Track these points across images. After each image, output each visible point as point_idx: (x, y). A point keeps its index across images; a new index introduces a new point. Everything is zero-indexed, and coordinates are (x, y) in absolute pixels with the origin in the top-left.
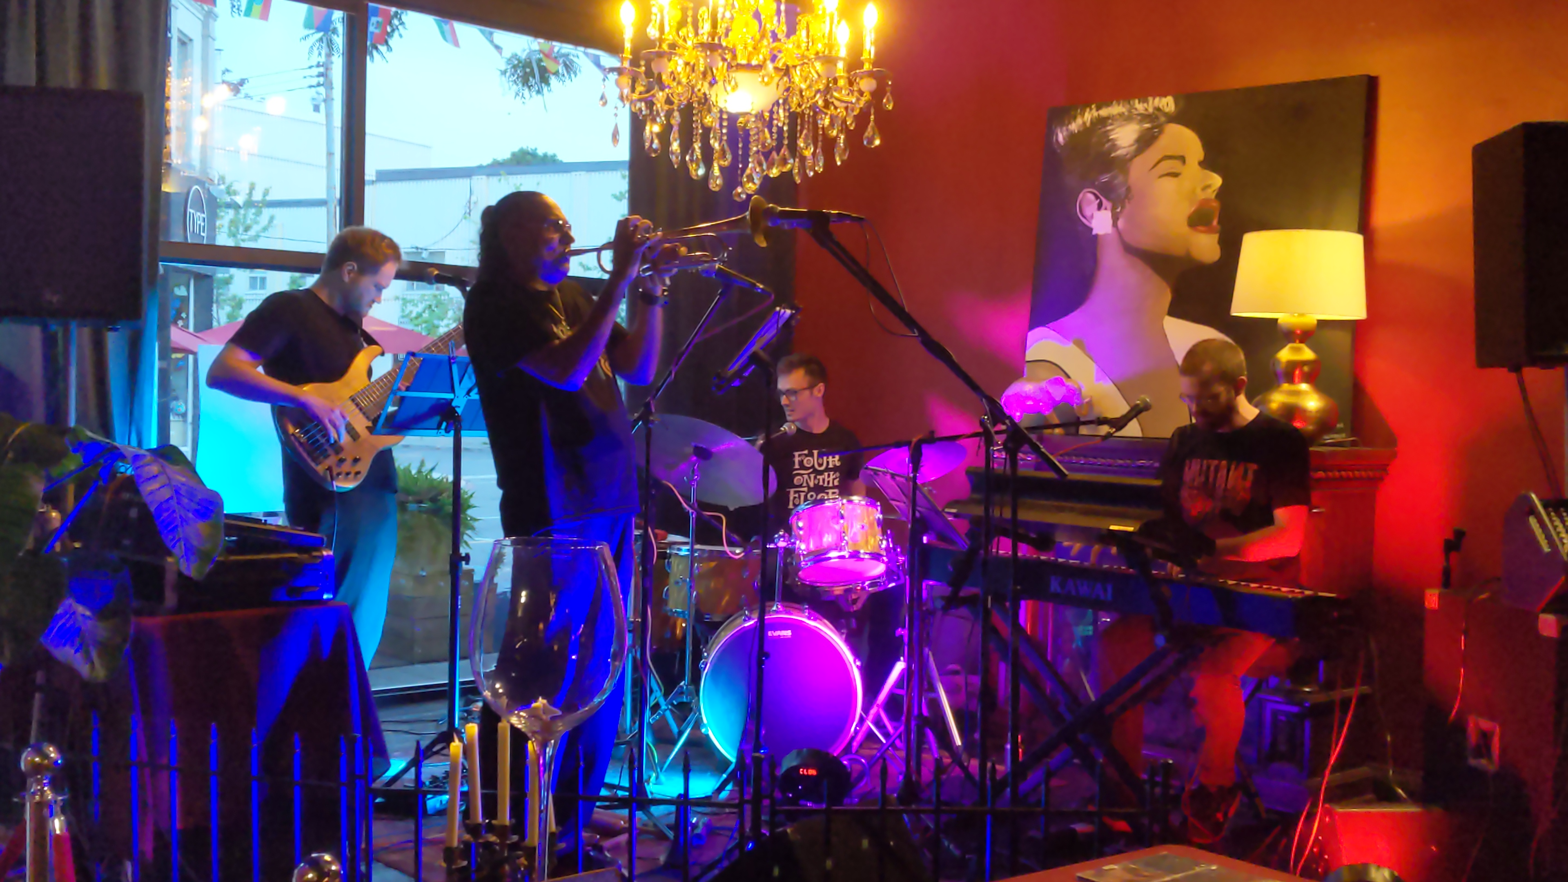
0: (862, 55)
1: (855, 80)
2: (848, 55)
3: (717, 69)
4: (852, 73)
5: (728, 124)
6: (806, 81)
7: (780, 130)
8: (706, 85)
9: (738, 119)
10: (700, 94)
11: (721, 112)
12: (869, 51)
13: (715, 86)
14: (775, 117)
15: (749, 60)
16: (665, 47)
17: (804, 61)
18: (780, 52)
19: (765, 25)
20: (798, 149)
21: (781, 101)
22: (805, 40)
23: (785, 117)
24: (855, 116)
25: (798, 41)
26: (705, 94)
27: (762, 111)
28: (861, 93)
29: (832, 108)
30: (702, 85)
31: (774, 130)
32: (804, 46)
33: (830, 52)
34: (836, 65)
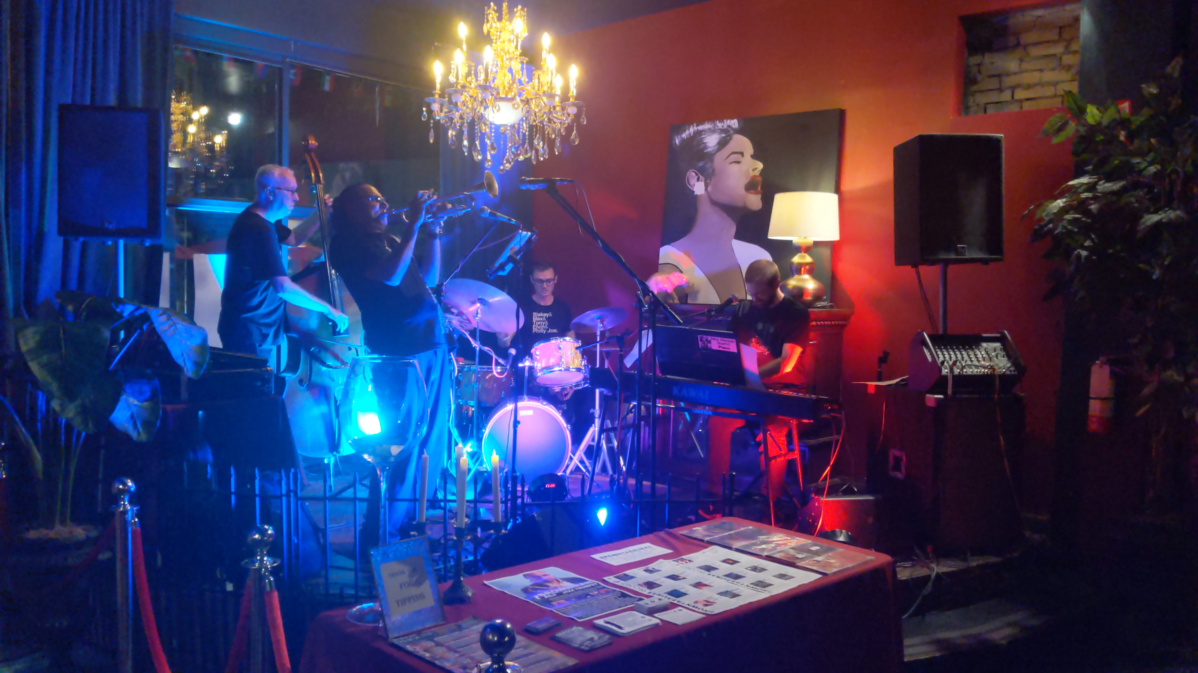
0: (569, 93)
1: (565, 107)
2: (561, 93)
3: (488, 100)
4: (564, 103)
5: (495, 130)
6: (538, 107)
7: (524, 134)
8: (482, 108)
9: (500, 128)
10: (479, 114)
11: (491, 123)
12: (573, 91)
13: (488, 109)
14: (521, 127)
15: (506, 95)
16: (459, 87)
17: (537, 96)
18: (524, 91)
19: (515, 75)
20: (534, 145)
21: (524, 119)
22: (537, 85)
23: (526, 127)
24: (565, 128)
25: (534, 86)
26: (481, 114)
27: (514, 124)
28: (569, 115)
29: (552, 122)
30: (480, 109)
31: (521, 134)
32: (536, 88)
33: (551, 91)
34: (554, 99)
